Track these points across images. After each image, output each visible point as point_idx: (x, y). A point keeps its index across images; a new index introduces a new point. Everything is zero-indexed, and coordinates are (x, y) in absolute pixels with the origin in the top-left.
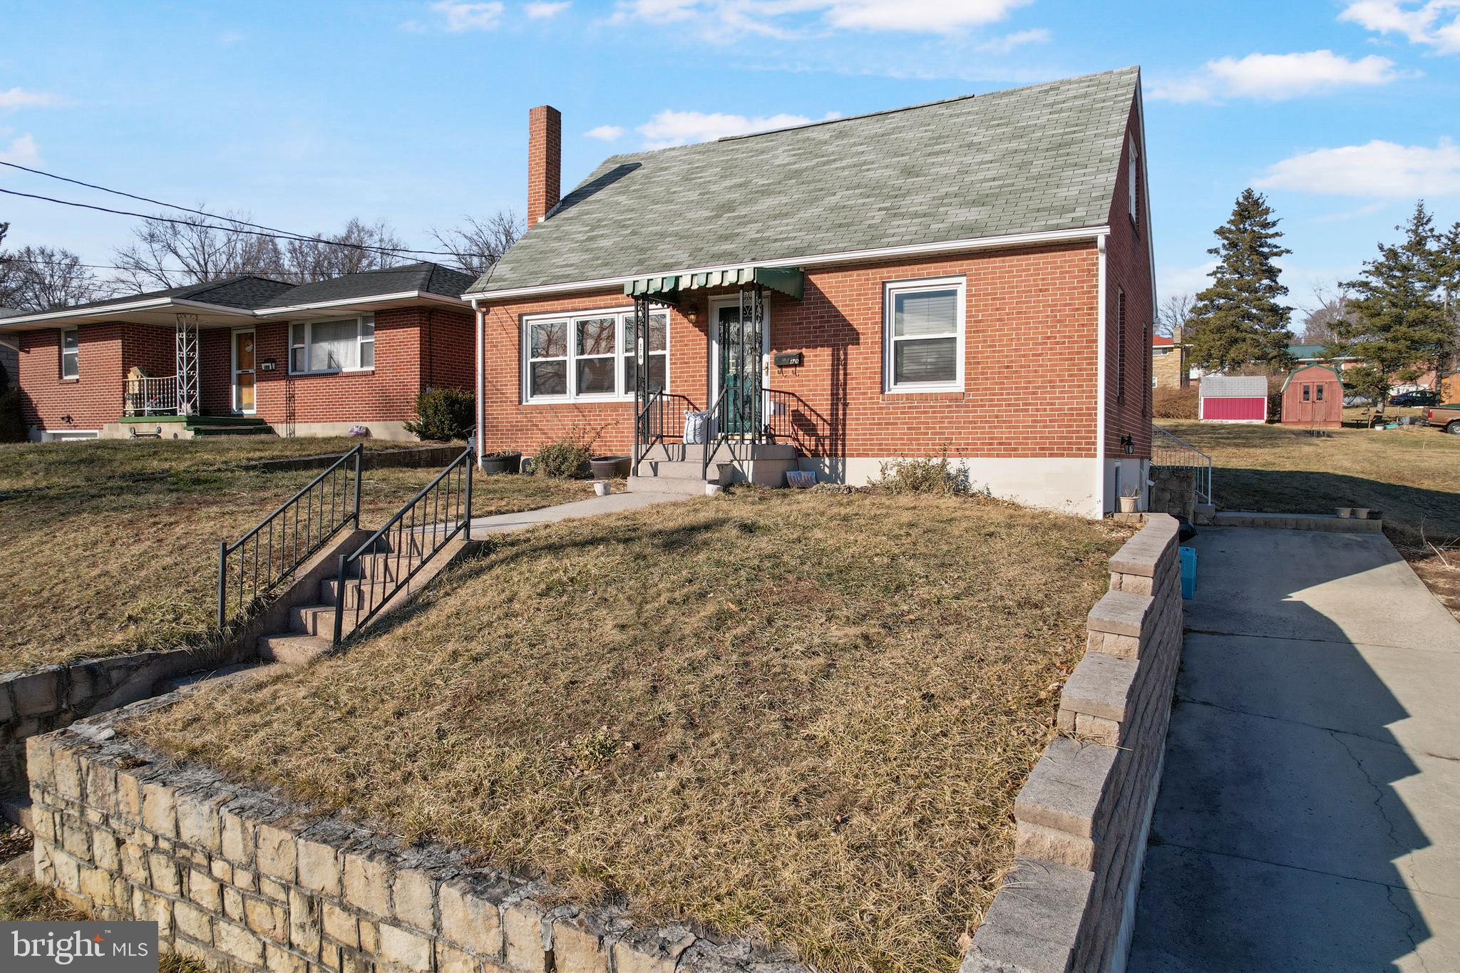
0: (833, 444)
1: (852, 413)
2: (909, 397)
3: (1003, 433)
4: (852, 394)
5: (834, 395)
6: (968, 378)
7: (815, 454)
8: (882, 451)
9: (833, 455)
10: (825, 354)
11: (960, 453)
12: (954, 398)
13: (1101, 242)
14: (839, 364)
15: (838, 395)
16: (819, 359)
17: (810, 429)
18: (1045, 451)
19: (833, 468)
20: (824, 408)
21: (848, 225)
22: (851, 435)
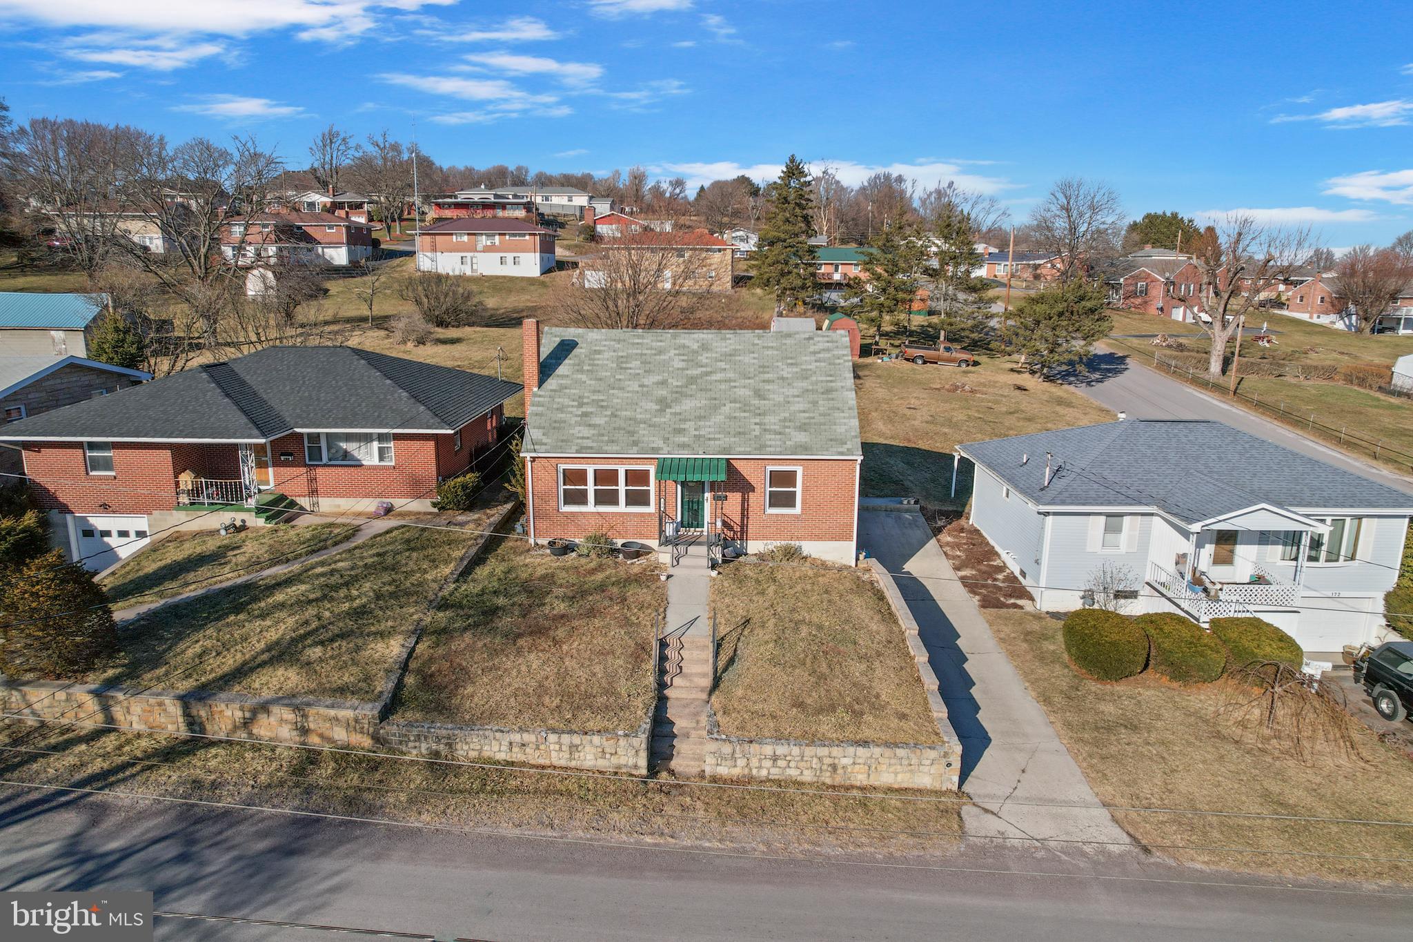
0: (742, 532)
1: (750, 522)
2: (777, 515)
3: (817, 532)
4: (751, 514)
5: (743, 514)
6: (803, 509)
7: (733, 539)
8: (764, 538)
9: (741, 539)
10: (738, 496)
11: (798, 539)
12: (795, 516)
13: (859, 462)
14: (744, 501)
15: (744, 513)
16: (734, 499)
17: (730, 528)
18: (833, 539)
19: (742, 545)
20: (738, 519)
21: (744, 433)
22: (750, 531)
